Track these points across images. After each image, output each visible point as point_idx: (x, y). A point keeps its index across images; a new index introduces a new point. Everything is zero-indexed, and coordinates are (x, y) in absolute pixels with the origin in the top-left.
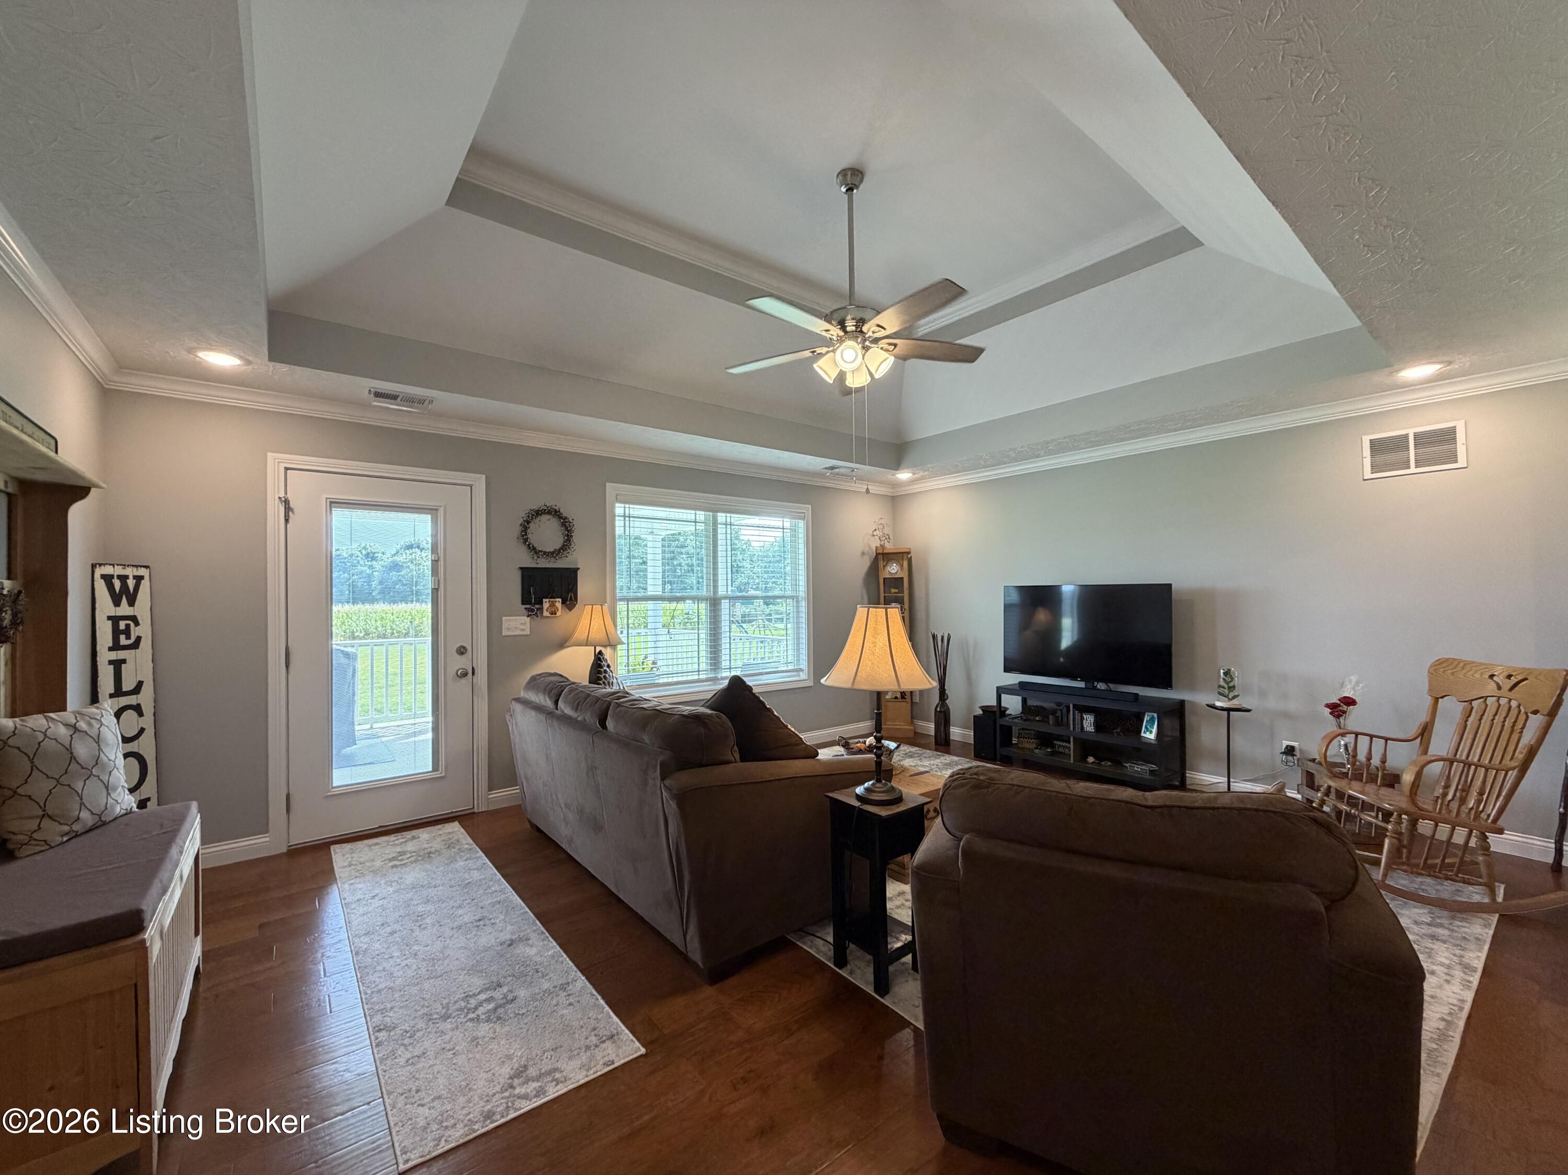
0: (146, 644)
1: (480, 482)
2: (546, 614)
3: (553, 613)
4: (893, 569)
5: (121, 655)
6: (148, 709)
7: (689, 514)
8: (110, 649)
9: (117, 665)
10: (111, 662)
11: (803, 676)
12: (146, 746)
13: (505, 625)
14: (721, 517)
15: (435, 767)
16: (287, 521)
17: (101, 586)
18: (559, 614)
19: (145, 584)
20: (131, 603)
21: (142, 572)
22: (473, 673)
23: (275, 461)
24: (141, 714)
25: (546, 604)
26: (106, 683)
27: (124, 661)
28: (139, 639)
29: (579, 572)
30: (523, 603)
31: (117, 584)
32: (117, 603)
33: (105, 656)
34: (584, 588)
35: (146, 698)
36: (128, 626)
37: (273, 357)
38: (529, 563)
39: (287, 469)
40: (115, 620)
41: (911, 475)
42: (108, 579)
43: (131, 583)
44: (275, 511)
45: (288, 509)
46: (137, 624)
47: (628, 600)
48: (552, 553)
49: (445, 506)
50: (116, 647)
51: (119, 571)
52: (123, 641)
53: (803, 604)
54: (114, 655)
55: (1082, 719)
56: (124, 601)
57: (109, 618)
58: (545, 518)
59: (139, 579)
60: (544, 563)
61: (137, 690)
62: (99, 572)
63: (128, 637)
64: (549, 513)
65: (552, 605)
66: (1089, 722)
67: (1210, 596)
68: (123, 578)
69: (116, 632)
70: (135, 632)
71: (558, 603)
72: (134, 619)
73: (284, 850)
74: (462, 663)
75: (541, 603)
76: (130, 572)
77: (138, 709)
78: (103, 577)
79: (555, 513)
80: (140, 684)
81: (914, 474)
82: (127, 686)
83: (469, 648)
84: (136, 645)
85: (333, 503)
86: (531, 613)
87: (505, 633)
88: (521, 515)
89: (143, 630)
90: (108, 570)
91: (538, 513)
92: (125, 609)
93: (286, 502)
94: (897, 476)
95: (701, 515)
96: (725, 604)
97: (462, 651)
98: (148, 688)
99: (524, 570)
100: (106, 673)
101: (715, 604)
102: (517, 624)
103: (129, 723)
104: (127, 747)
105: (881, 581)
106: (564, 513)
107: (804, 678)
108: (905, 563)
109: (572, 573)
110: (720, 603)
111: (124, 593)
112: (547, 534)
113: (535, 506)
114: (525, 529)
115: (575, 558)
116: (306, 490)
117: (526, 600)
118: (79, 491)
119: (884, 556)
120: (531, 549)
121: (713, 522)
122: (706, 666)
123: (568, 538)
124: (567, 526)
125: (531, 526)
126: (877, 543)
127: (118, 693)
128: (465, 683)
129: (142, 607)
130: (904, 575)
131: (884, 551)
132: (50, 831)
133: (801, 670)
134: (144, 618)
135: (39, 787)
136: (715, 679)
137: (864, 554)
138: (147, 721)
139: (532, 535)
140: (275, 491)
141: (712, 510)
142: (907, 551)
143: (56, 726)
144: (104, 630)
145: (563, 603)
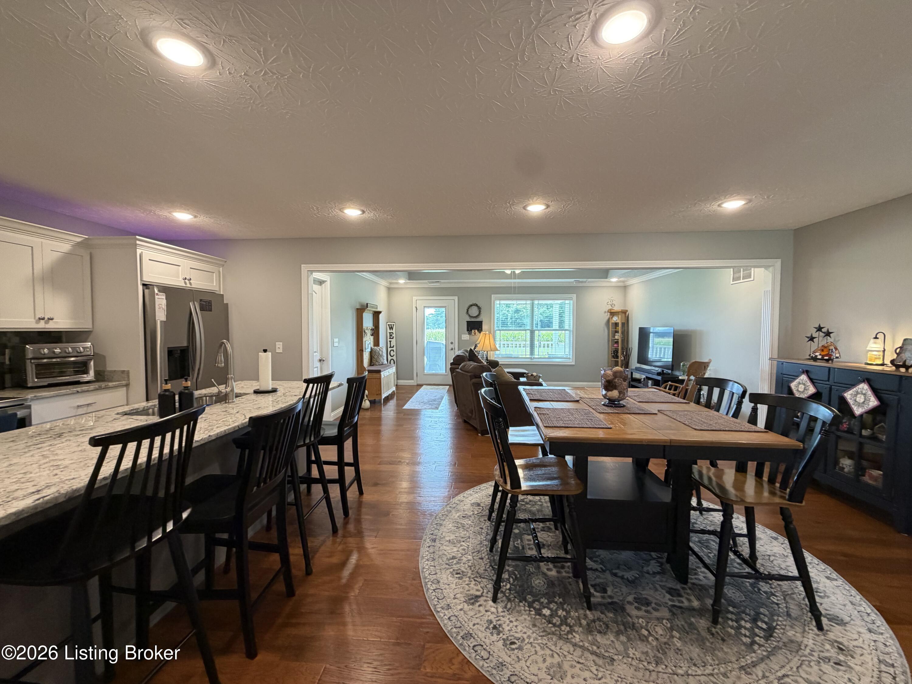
0: (394, 338)
1: (456, 298)
2: (473, 334)
3: (475, 334)
4: (615, 319)
6: (395, 351)
7: (524, 302)
9: (390, 341)
12: (394, 358)
13: (462, 337)
14: (536, 302)
15: (446, 372)
16: (416, 312)
17: (388, 326)
18: (477, 334)
19: (394, 326)
21: (394, 324)
22: (455, 349)
23: (415, 298)
25: (473, 331)
26: (389, 346)
29: (483, 322)
31: (390, 326)
33: (389, 340)
34: (484, 327)
35: (394, 349)
36: (392, 334)
37: (409, 280)
38: (469, 320)
39: (416, 300)
40: (390, 333)
41: (618, 279)
43: (392, 326)
44: (414, 309)
45: (417, 309)
47: (500, 330)
48: (475, 317)
49: (448, 306)
50: (390, 338)
53: (571, 333)
55: (648, 382)
58: (473, 307)
60: (473, 320)
61: (393, 347)
63: (392, 337)
64: (474, 305)
66: (650, 383)
69: (390, 335)
71: (476, 331)
73: (416, 384)
74: (452, 346)
76: (392, 324)
77: (393, 350)
79: (476, 305)
83: (454, 342)
85: (425, 307)
86: (470, 333)
87: (462, 339)
88: (467, 306)
89: (394, 335)
90: (389, 323)
91: (471, 305)
92: (391, 331)
93: (416, 307)
94: (611, 280)
95: (529, 302)
96: (537, 333)
97: (452, 343)
98: (395, 347)
99: (468, 322)
100: (389, 343)
101: (532, 332)
102: (466, 337)
103: (392, 353)
104: (392, 358)
105: (610, 324)
106: (479, 305)
107: (571, 361)
108: (620, 316)
109: (481, 323)
110: (534, 332)
111: (391, 328)
112: (474, 311)
113: (471, 304)
114: (468, 311)
115: (483, 318)
116: (420, 305)
117: (468, 330)
118: (380, 312)
119: (613, 314)
120: (470, 316)
121: (533, 304)
122: (529, 353)
123: (480, 312)
124: (479, 308)
125: (470, 309)
126: (610, 307)
127: (390, 347)
128: (452, 351)
129: (394, 331)
130: (619, 321)
131: (612, 311)
132: (377, 363)
133: (570, 358)
134: (394, 333)
135: (376, 357)
136: (531, 358)
137: (605, 312)
138: (395, 353)
139: (470, 312)
140: (414, 305)
141: (532, 299)
142: (626, 311)
143: (377, 348)
144: (388, 335)
145: (478, 331)
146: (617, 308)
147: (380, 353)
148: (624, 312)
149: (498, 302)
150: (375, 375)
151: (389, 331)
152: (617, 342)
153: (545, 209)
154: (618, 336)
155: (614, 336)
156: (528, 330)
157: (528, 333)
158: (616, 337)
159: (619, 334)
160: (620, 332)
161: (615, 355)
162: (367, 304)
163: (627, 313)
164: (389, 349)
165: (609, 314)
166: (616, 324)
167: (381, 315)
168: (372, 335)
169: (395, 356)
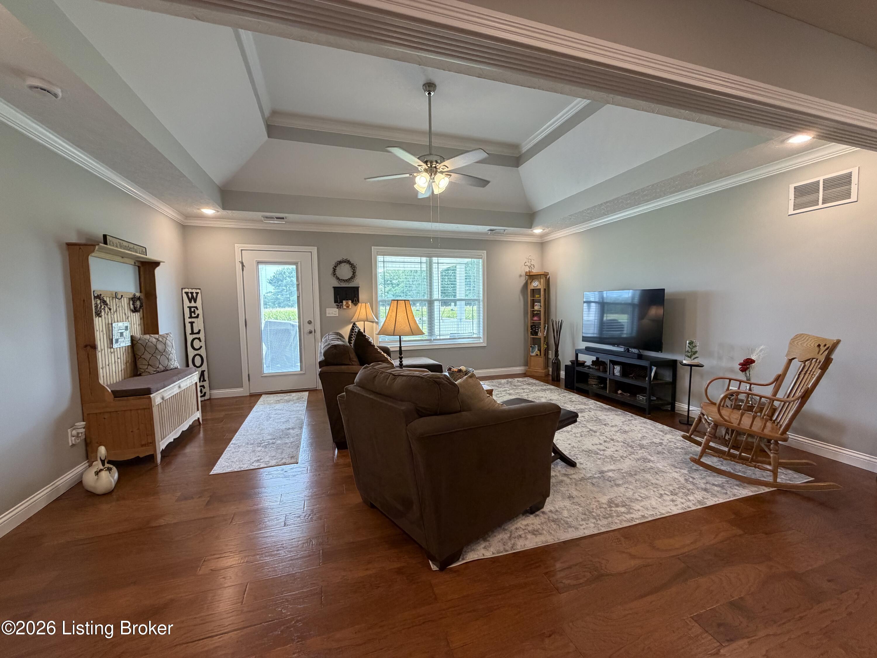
0: (201, 316)
1: (315, 250)
2: (345, 307)
3: (348, 307)
4: (535, 284)
5: (193, 320)
6: (203, 339)
7: (418, 259)
8: (189, 318)
9: (192, 323)
10: (189, 322)
11: (481, 341)
12: (203, 352)
13: (327, 312)
14: (435, 260)
15: (301, 370)
16: (243, 270)
17: (185, 296)
18: (350, 307)
19: (199, 295)
20: (195, 302)
21: (198, 291)
22: (315, 332)
23: (238, 247)
24: (200, 341)
25: (344, 303)
26: (189, 330)
27: (194, 322)
28: (198, 315)
29: (359, 288)
30: (335, 302)
31: (190, 295)
32: (190, 302)
33: (188, 320)
34: (362, 295)
35: (202, 336)
36: (194, 310)
38: (337, 285)
39: (242, 250)
40: (190, 308)
41: (542, 230)
42: (187, 293)
43: (195, 295)
44: (239, 266)
45: (243, 266)
46: (197, 309)
48: (347, 280)
49: (301, 262)
50: (191, 317)
51: (190, 290)
52: (193, 315)
53: (481, 303)
54: (190, 320)
55: (614, 368)
56: (193, 301)
57: (188, 307)
58: (343, 265)
59: (197, 293)
60: (344, 285)
61: (199, 332)
62: (184, 291)
63: (195, 314)
64: (345, 262)
65: (347, 303)
66: (617, 370)
67: (693, 296)
68: (192, 293)
69: (191, 312)
70: (197, 312)
71: (350, 302)
72: (196, 307)
73: (248, 394)
74: (310, 327)
75: (342, 302)
76: (194, 291)
77: (199, 339)
78: (185, 293)
79: (348, 262)
80: (200, 330)
81: (544, 230)
82: (196, 331)
83: (313, 321)
84: (197, 317)
85: (259, 263)
86: (339, 307)
87: (327, 315)
88: (333, 264)
89: (199, 312)
90: (187, 290)
91: (340, 262)
92: (193, 304)
93: (242, 263)
94: (534, 231)
95: (424, 259)
96: (436, 304)
97: (310, 322)
98: (202, 332)
99: (335, 288)
100: (188, 326)
101: (430, 303)
102: (333, 312)
103: (197, 344)
104: (196, 352)
105: (529, 291)
106: (352, 262)
107: (482, 342)
108: (542, 280)
109: (356, 289)
110: (434, 303)
111: (192, 298)
112: (345, 272)
113: (339, 259)
114: (334, 270)
115: (357, 282)
116: (249, 258)
118: (157, 264)
119: (531, 277)
120: (338, 278)
121: (430, 262)
122: (426, 333)
123: (354, 273)
124: (353, 267)
125: (337, 268)
126: (527, 270)
127: (192, 333)
128: (311, 336)
129: (199, 304)
130: (541, 287)
131: (531, 274)
132: (151, 369)
133: (480, 338)
134: (200, 307)
135: (147, 356)
136: (430, 340)
137: (521, 276)
138: (203, 344)
139: (339, 272)
140: (238, 259)
141: (430, 256)
142: (547, 274)
143: (152, 338)
144: (187, 311)
145: (352, 302)
146: (535, 271)
147: (160, 347)
148: (545, 277)
149: (380, 258)
150: (133, 401)
151: (187, 303)
152: (538, 315)
154: (539, 307)
155: (533, 306)
156: (425, 300)
157: (425, 305)
158: (536, 308)
159: (540, 304)
160: (542, 301)
161: (534, 329)
162: (105, 236)
163: (548, 277)
164: (190, 338)
165: (526, 277)
166: (535, 291)
167: (158, 271)
168: (135, 310)
169: (203, 349)
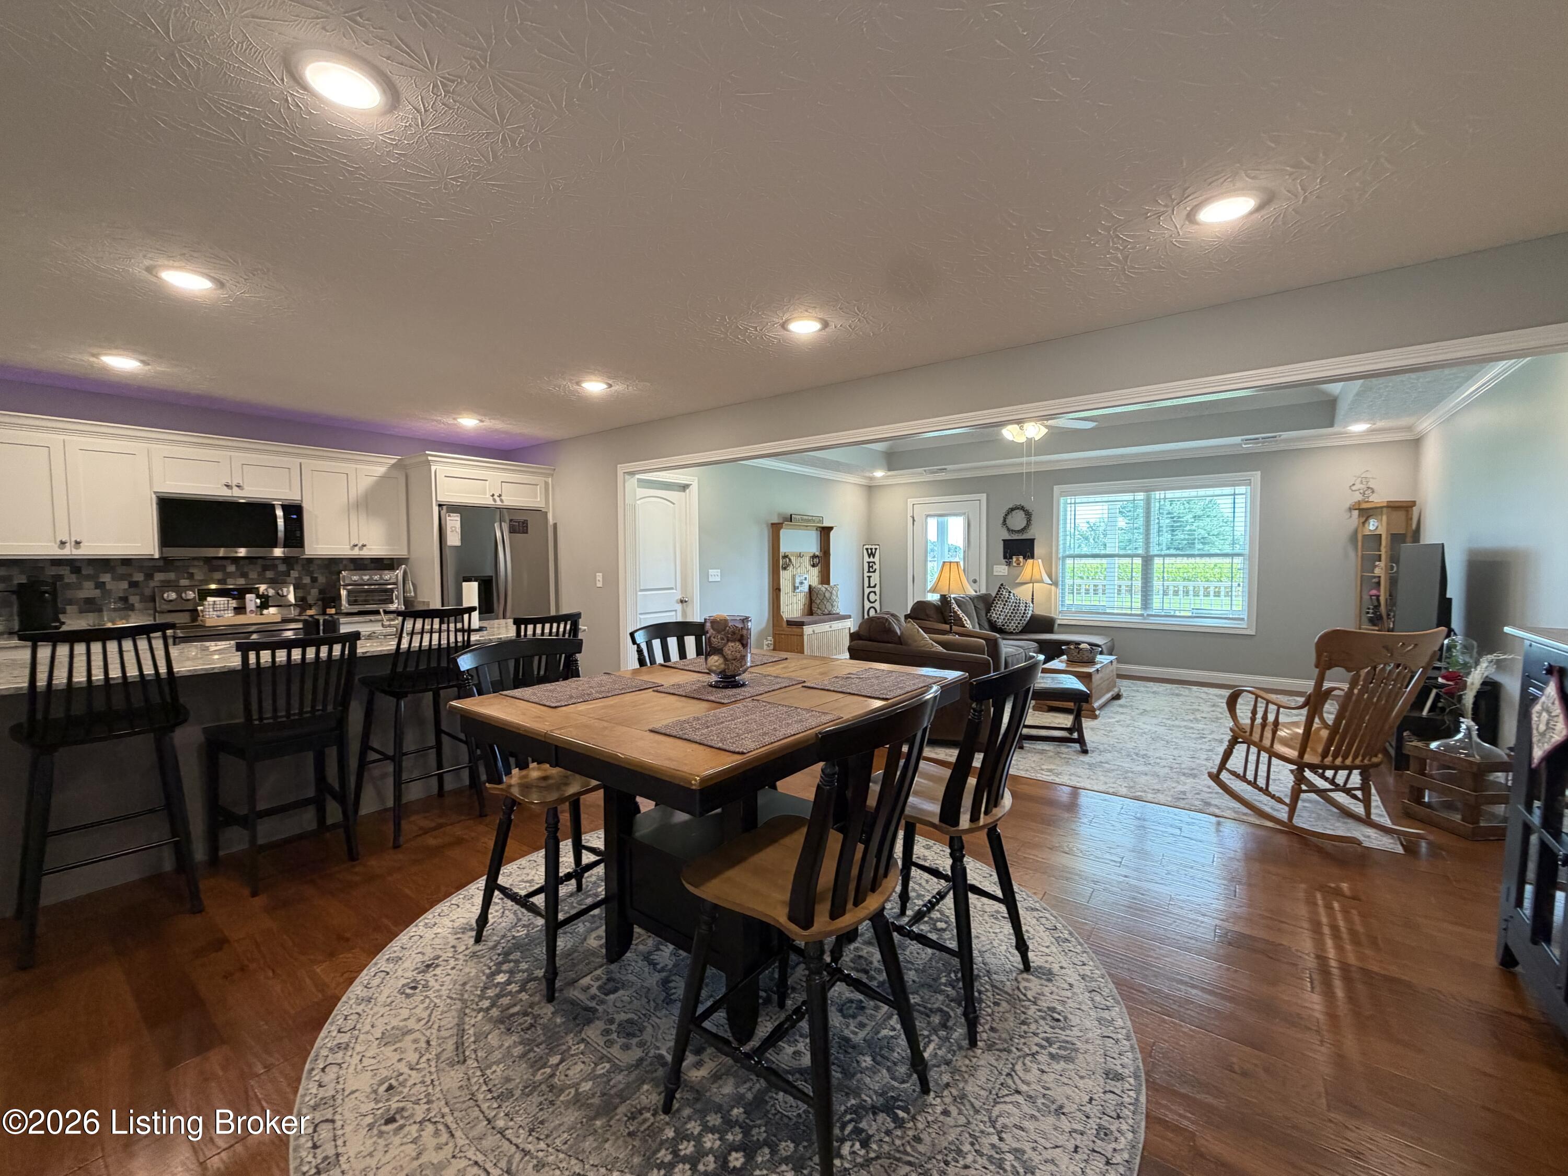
0: (878, 571)
1: (984, 497)
2: (1015, 564)
3: (1019, 564)
4: (1372, 526)
5: (870, 574)
6: (878, 593)
7: (1129, 496)
8: (867, 572)
9: (869, 577)
11: (1243, 625)
12: (877, 605)
13: (995, 569)
14: (1157, 495)
16: (914, 525)
17: (865, 552)
18: (1022, 564)
19: (878, 551)
20: (874, 557)
21: (877, 547)
23: (911, 501)
24: (876, 595)
25: (1014, 559)
26: (866, 584)
27: (871, 576)
28: (875, 569)
29: (1035, 541)
31: (870, 551)
32: (870, 557)
33: (866, 574)
34: (1038, 550)
35: (877, 589)
36: (872, 565)
37: (890, 470)
38: (1007, 536)
39: (914, 504)
40: (869, 563)
41: (1368, 425)
42: (867, 549)
43: (874, 551)
44: (910, 521)
45: (914, 520)
46: (875, 564)
47: (1074, 557)
48: (1020, 531)
49: (969, 512)
50: (869, 572)
51: (870, 547)
52: (871, 570)
53: (1247, 561)
54: (868, 575)
56: (872, 557)
57: (867, 562)
58: (1014, 512)
59: (876, 549)
60: (1015, 536)
61: (874, 587)
62: (865, 547)
63: (873, 569)
64: (1018, 508)
65: (1018, 560)
68: (871, 549)
69: (869, 567)
70: (875, 567)
71: (1021, 559)
75: (1012, 559)
76: (873, 547)
77: (875, 592)
79: (1022, 508)
80: (876, 584)
81: (1372, 424)
82: (872, 584)
83: (978, 580)
84: (874, 572)
85: (928, 516)
86: (1009, 564)
87: (995, 573)
88: (1004, 510)
89: (877, 567)
90: (867, 547)
91: (1012, 510)
92: (871, 559)
93: (913, 518)
94: (1348, 429)
95: (1140, 496)
96: (1158, 562)
97: (975, 581)
98: (878, 586)
99: (1004, 541)
100: (866, 580)
101: (1147, 561)
102: (1001, 569)
103: (872, 599)
104: (872, 605)
105: (1363, 539)
106: (1027, 507)
107: (1244, 627)
108: (1391, 518)
109: (1032, 541)
110: (1152, 560)
111: (871, 554)
112: (1018, 521)
113: (1011, 506)
114: (1005, 521)
115: (1033, 532)
116: (919, 512)
117: (1005, 557)
118: (831, 528)
119: (1366, 513)
120: (1008, 530)
121: (1148, 502)
122: (1139, 605)
123: (1029, 521)
124: (1028, 515)
125: (1009, 517)
126: (1360, 498)
127: (869, 587)
129: (877, 559)
130: (1382, 531)
131: (1364, 506)
132: (819, 612)
133: (1243, 619)
134: (877, 563)
135: (818, 601)
136: (1142, 615)
137: (1347, 510)
138: (877, 597)
139: (1009, 522)
140: (910, 514)
141: (1148, 490)
142: (1410, 504)
143: (823, 588)
144: (866, 566)
145: (1024, 558)
146: (1379, 498)
147: (827, 595)
148: (1404, 509)
149: (1066, 500)
150: (795, 630)
151: (866, 559)
152: (1378, 585)
153: (821, 330)
154: (1380, 570)
155: (1372, 568)
156: (1137, 556)
157: (1138, 561)
158: (1377, 571)
159: (1382, 564)
160: (1383, 558)
162: (791, 515)
163: (1415, 510)
164: (867, 591)
165: (1356, 513)
166: (1377, 539)
167: (832, 534)
168: (813, 566)
169: (878, 603)
